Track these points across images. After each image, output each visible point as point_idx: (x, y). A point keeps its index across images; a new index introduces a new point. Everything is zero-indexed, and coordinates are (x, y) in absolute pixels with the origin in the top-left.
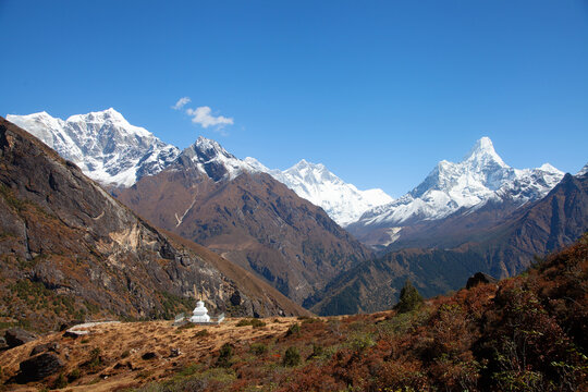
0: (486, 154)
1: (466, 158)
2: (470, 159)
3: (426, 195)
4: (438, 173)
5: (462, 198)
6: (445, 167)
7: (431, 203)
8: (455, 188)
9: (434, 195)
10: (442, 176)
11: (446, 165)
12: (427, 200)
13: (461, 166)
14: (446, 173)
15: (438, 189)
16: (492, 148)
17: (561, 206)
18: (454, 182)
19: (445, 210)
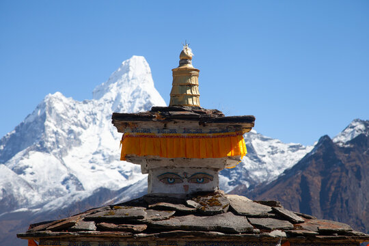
0: (138, 90)
1: (100, 93)
2: (108, 96)
3: (18, 159)
4: (44, 117)
5: (88, 172)
6: (59, 107)
7: (28, 178)
8: (75, 151)
9: (35, 161)
10: (51, 124)
11: (59, 102)
12: (20, 171)
13: (88, 107)
14: (60, 120)
15: (43, 149)
16: (150, 78)
17: (315, 194)
18: (74, 139)
19: (57, 193)
